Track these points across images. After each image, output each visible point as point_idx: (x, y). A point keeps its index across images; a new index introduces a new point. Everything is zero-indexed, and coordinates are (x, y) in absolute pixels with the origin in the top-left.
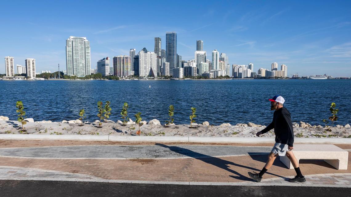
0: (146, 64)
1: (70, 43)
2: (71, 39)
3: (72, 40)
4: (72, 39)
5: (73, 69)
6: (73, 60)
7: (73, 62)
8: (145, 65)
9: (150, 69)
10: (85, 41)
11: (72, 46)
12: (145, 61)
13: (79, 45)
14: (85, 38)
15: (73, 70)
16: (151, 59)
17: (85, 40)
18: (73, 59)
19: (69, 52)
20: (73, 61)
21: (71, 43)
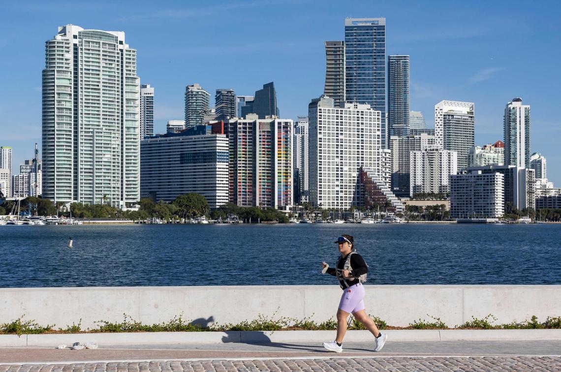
0: (340, 154)
1: (67, 56)
2: (69, 36)
3: (76, 41)
4: (75, 37)
5: (76, 173)
6: (76, 132)
7: (76, 140)
8: (339, 160)
9: (355, 174)
10: (120, 47)
11: (76, 69)
12: (339, 143)
13: (102, 65)
14: (121, 36)
15: (76, 177)
16: (360, 134)
17: (121, 43)
18: (76, 128)
19: (63, 98)
20: (76, 136)
21: (70, 56)
